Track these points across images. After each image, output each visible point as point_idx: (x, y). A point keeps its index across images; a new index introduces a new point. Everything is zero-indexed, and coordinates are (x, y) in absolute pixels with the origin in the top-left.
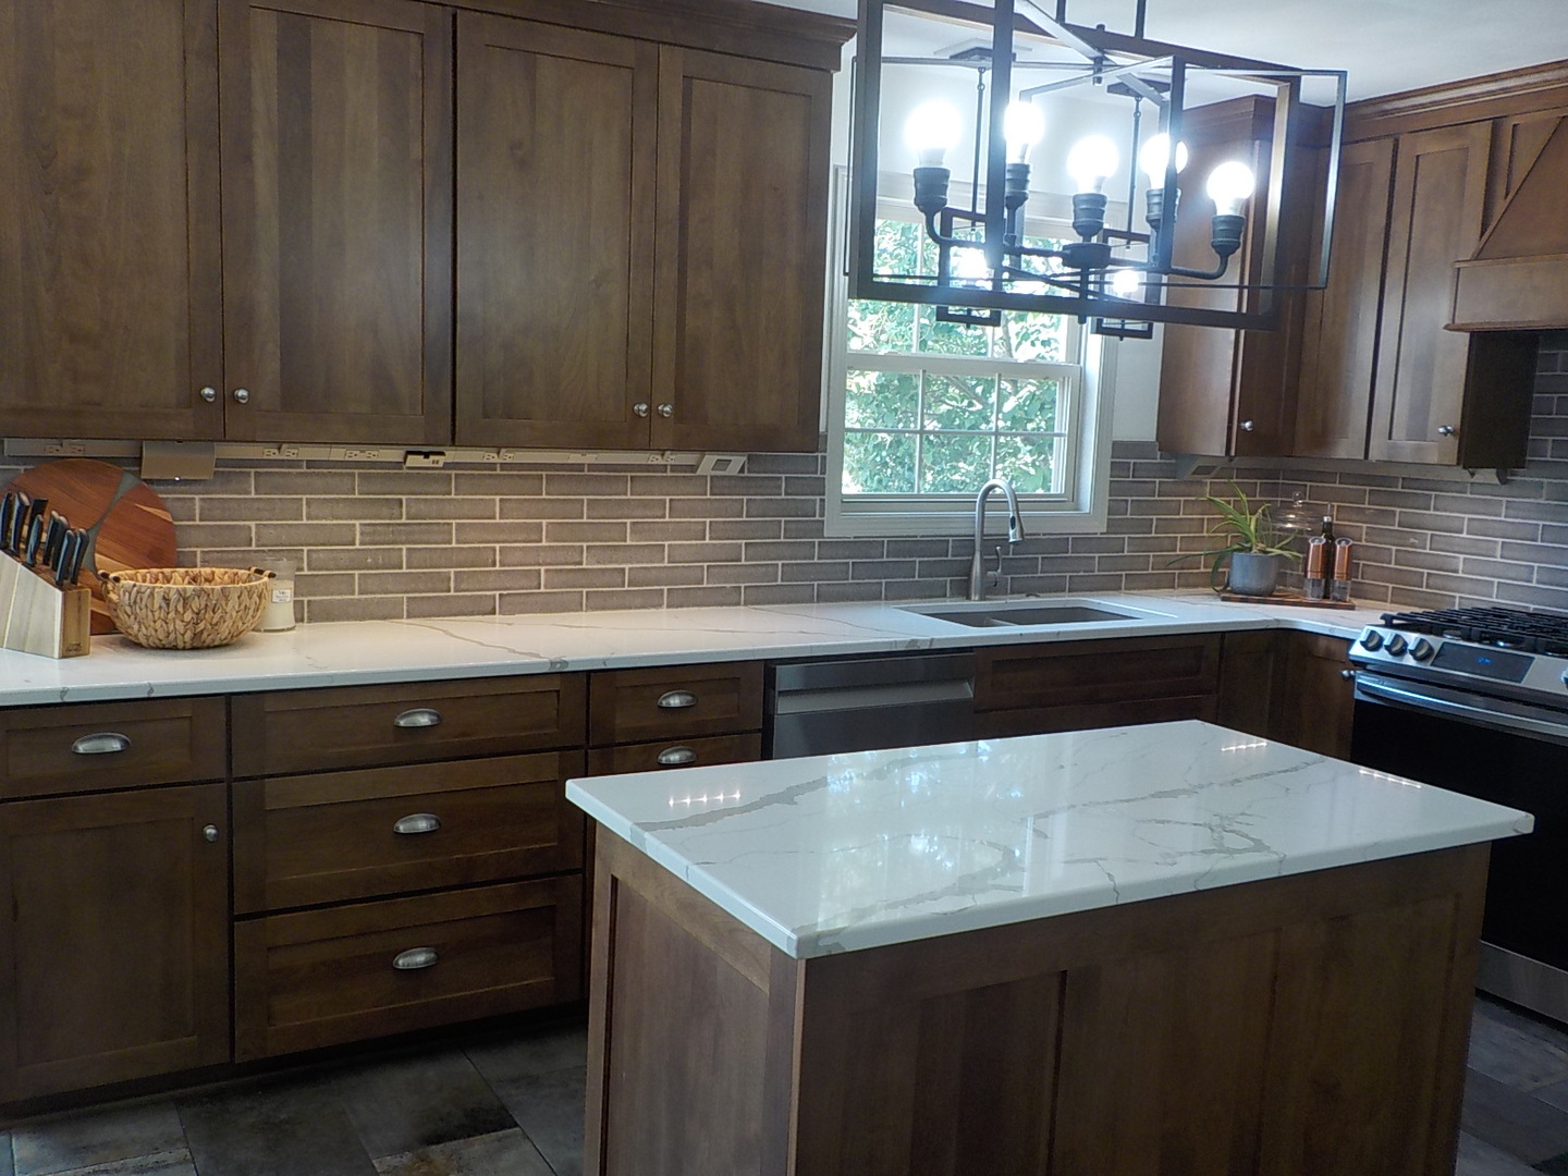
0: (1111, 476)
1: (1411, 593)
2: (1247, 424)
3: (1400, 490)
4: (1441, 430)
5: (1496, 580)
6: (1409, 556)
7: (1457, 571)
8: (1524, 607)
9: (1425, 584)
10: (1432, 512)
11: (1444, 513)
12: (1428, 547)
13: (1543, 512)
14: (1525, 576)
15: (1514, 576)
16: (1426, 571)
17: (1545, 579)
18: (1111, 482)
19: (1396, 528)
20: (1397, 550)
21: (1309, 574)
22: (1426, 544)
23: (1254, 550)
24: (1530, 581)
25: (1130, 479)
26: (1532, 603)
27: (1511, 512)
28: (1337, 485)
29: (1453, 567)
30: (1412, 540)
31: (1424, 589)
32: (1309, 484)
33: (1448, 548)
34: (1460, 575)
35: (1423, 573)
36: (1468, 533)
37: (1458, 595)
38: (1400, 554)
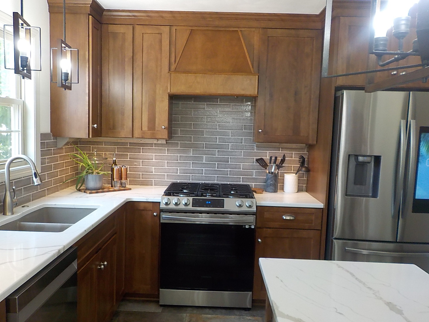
0: (41, 149)
1: (136, 181)
2: (95, 126)
3: (129, 147)
4: (163, 127)
5: (166, 174)
6: (135, 169)
7: (152, 172)
8: (176, 181)
9: (141, 178)
10: (141, 154)
11: (146, 154)
12: (141, 165)
13: (179, 151)
14: (175, 172)
15: (172, 172)
16: (141, 173)
17: (182, 172)
18: (41, 150)
19: (129, 160)
20: (129, 167)
21: (115, 179)
22: (140, 164)
23: (94, 173)
24: (177, 173)
25: (46, 149)
26: (179, 180)
27: (169, 152)
28: (104, 146)
29: (151, 171)
30: (135, 163)
31: (141, 179)
32: (91, 146)
33: (148, 165)
34: (154, 173)
35: (140, 174)
36: (155, 160)
37: (153, 180)
38: (131, 168)
